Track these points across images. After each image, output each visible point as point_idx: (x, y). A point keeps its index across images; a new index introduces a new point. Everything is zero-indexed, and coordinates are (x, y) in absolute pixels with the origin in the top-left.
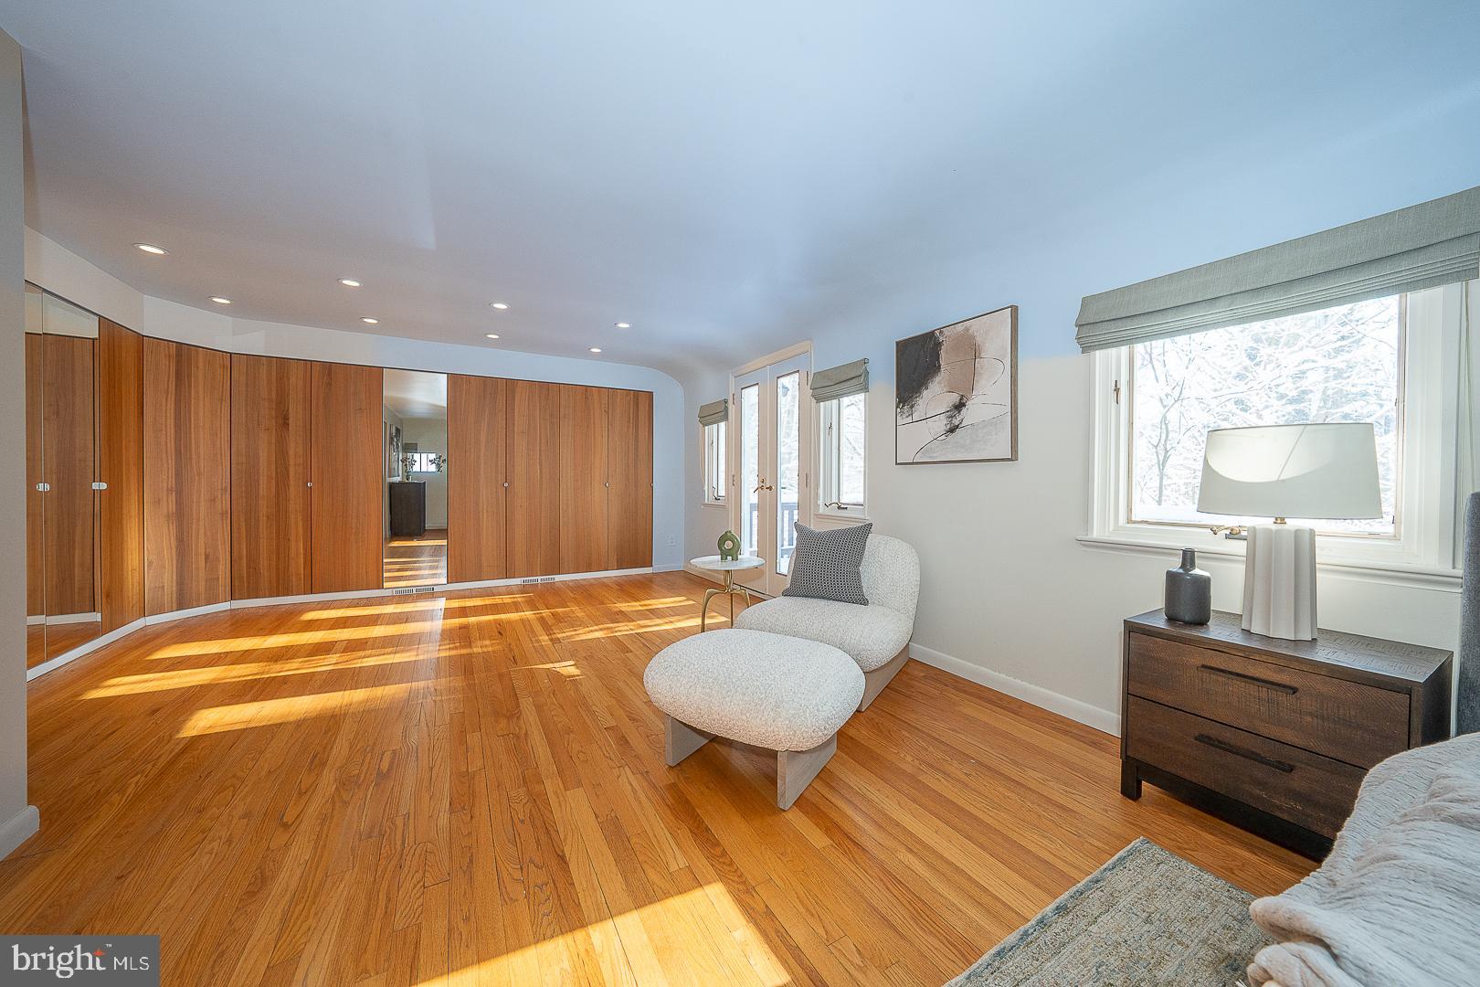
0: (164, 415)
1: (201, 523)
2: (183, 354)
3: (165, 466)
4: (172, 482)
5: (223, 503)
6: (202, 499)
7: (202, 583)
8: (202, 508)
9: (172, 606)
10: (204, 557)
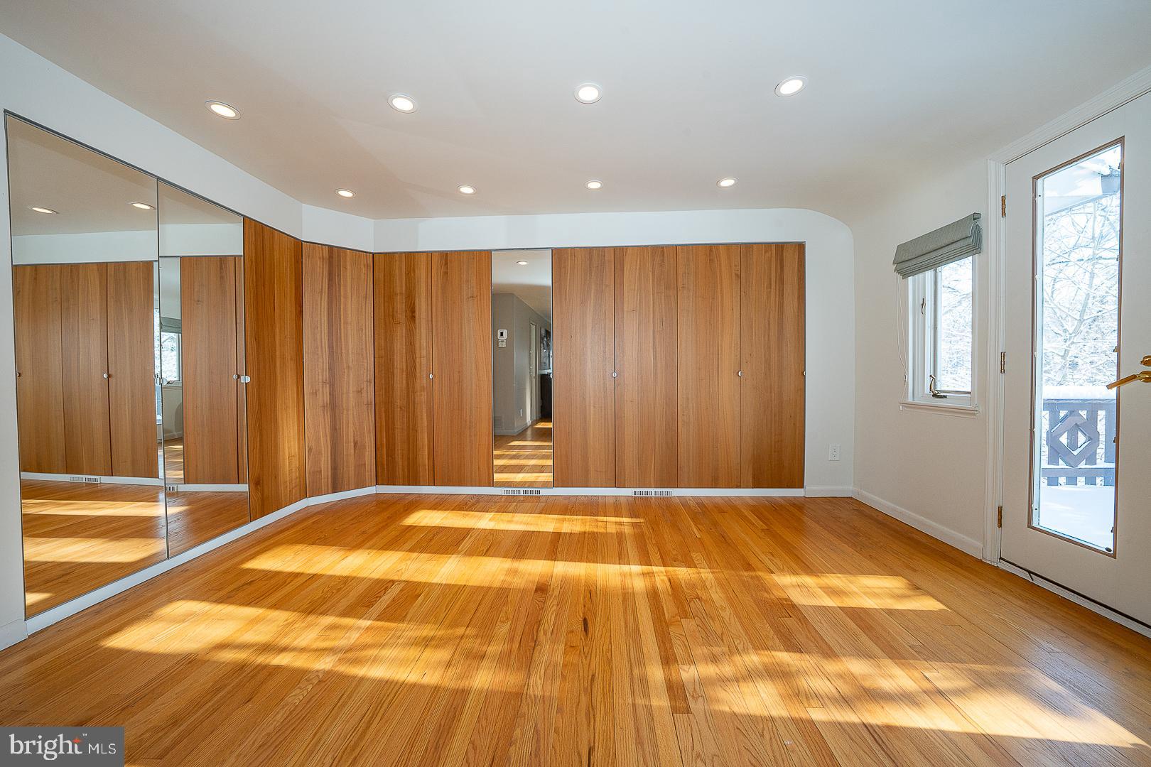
0: (319, 313)
1: (351, 412)
2: (334, 255)
3: (320, 360)
4: (327, 374)
5: (369, 394)
6: (351, 392)
7: (352, 469)
8: (351, 399)
9: (328, 489)
10: (353, 444)
